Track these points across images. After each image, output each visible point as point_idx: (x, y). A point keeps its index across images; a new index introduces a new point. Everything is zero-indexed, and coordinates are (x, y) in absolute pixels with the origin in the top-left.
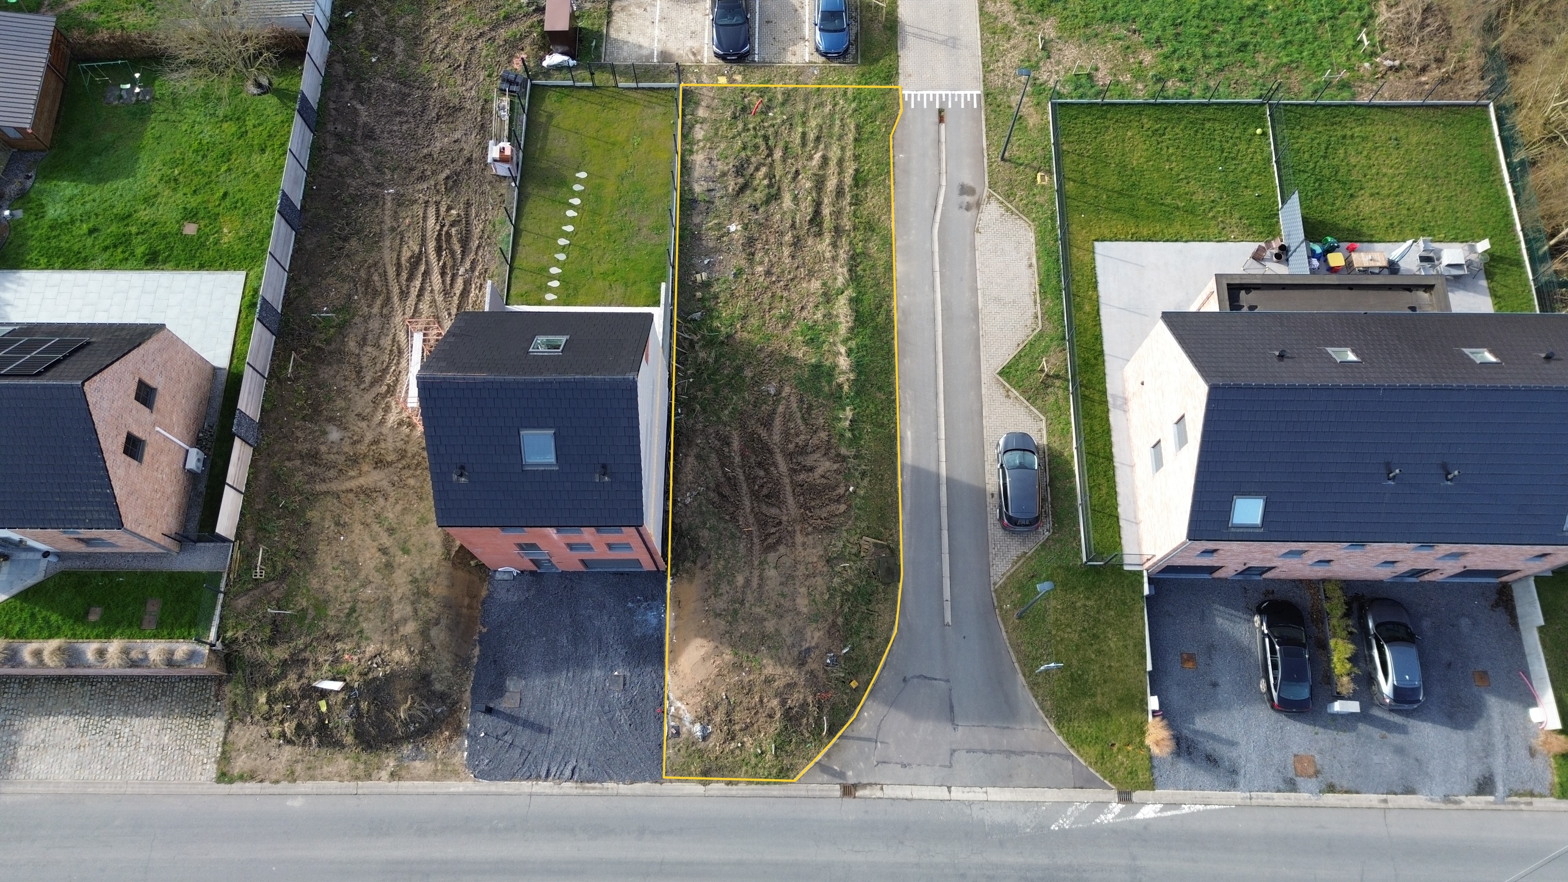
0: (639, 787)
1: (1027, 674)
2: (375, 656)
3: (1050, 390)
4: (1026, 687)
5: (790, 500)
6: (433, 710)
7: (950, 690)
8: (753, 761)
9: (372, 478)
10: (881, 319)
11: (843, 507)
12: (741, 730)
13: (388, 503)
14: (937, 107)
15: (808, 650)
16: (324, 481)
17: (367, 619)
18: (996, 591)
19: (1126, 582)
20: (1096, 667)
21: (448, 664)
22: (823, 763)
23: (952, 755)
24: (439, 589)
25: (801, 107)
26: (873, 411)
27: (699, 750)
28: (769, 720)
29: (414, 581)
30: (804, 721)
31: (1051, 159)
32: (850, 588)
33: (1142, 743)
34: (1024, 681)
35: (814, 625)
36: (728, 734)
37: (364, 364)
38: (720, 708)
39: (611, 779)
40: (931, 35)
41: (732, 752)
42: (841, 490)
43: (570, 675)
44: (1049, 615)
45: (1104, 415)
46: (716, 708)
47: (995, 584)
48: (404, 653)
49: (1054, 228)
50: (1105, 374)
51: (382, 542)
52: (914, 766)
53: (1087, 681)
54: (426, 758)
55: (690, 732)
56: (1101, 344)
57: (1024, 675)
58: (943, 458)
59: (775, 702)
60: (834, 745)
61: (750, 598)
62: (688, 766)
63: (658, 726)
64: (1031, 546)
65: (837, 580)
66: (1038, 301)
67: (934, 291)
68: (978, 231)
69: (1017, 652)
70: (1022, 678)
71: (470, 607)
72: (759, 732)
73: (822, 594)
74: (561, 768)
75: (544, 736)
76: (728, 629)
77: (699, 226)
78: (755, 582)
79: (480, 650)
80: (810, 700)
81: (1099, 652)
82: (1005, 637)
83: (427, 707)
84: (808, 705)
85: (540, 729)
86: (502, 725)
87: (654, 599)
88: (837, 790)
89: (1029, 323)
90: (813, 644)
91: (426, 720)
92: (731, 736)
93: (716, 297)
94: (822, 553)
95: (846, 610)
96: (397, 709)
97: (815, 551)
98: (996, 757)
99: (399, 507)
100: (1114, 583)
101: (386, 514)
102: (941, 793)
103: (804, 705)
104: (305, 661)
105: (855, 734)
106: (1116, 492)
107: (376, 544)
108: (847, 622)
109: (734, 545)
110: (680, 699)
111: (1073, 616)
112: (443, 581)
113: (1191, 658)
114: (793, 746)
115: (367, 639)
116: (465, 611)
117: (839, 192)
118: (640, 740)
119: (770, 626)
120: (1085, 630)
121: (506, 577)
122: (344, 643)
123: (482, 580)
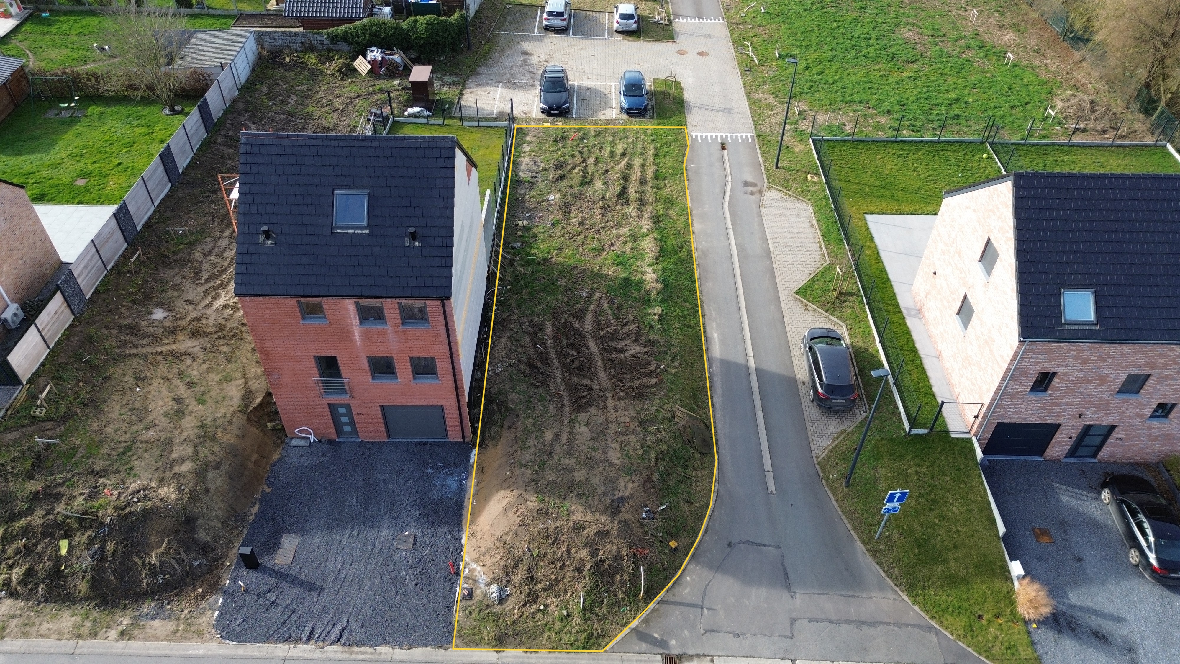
0: (418, 653)
1: (867, 541)
2: (139, 491)
3: (845, 304)
4: (868, 555)
5: (602, 374)
6: (190, 561)
7: (782, 556)
8: (557, 626)
9: (186, 344)
10: (683, 254)
11: (654, 381)
12: (544, 590)
13: (195, 363)
14: (720, 141)
15: (622, 499)
16: (136, 346)
17: (140, 458)
18: (819, 463)
19: (957, 448)
20: (942, 532)
21: (220, 513)
22: (640, 629)
23: (792, 624)
24: (228, 437)
25: (610, 139)
27: (494, 614)
28: (577, 575)
29: (202, 427)
30: (618, 577)
31: (817, 167)
32: (665, 447)
33: (1014, 613)
34: (864, 549)
35: (628, 478)
36: (529, 595)
37: (204, 268)
38: (521, 566)
39: (386, 643)
40: (711, 107)
41: (533, 615)
42: (653, 368)
43: (355, 533)
44: (880, 483)
45: (901, 321)
46: (517, 565)
47: (817, 457)
48: (172, 490)
49: (827, 204)
50: (895, 294)
51: (178, 393)
52: (749, 636)
53: (934, 546)
54: (169, 618)
55: (485, 594)
56: (886, 274)
57: (863, 542)
58: (750, 354)
59: (584, 553)
60: (654, 610)
61: (558, 450)
62: (480, 631)
63: (448, 588)
64: (850, 424)
65: (650, 439)
66: (823, 245)
67: (729, 240)
68: (762, 206)
69: (851, 519)
70: (862, 546)
71: (257, 463)
72: (566, 592)
73: (635, 450)
74: (328, 629)
75: (314, 594)
76: (534, 477)
77: (523, 195)
78: (564, 437)
79: (259, 509)
80: (624, 553)
81: (942, 517)
82: (836, 506)
83: (183, 556)
84: (622, 559)
85: (311, 587)
86: (267, 582)
87: (456, 466)
88: (658, 661)
89: (817, 260)
90: (627, 494)
91: (179, 571)
92: (533, 598)
93: (535, 236)
94: (634, 415)
95: (662, 468)
96: (148, 554)
97: (626, 413)
98: (844, 628)
99: (205, 366)
100: (943, 450)
101: (190, 371)
103: (618, 557)
104: (58, 497)
105: (677, 599)
106: (927, 376)
107: (172, 394)
108: (662, 480)
109: (543, 406)
110: (477, 561)
111: (906, 482)
112: (234, 430)
113: (1044, 532)
114: (605, 608)
115: (135, 476)
116: (251, 465)
117: (643, 181)
118: (425, 601)
119: (580, 475)
120: (921, 496)
121: (302, 443)
122: (108, 479)
123: (276, 445)
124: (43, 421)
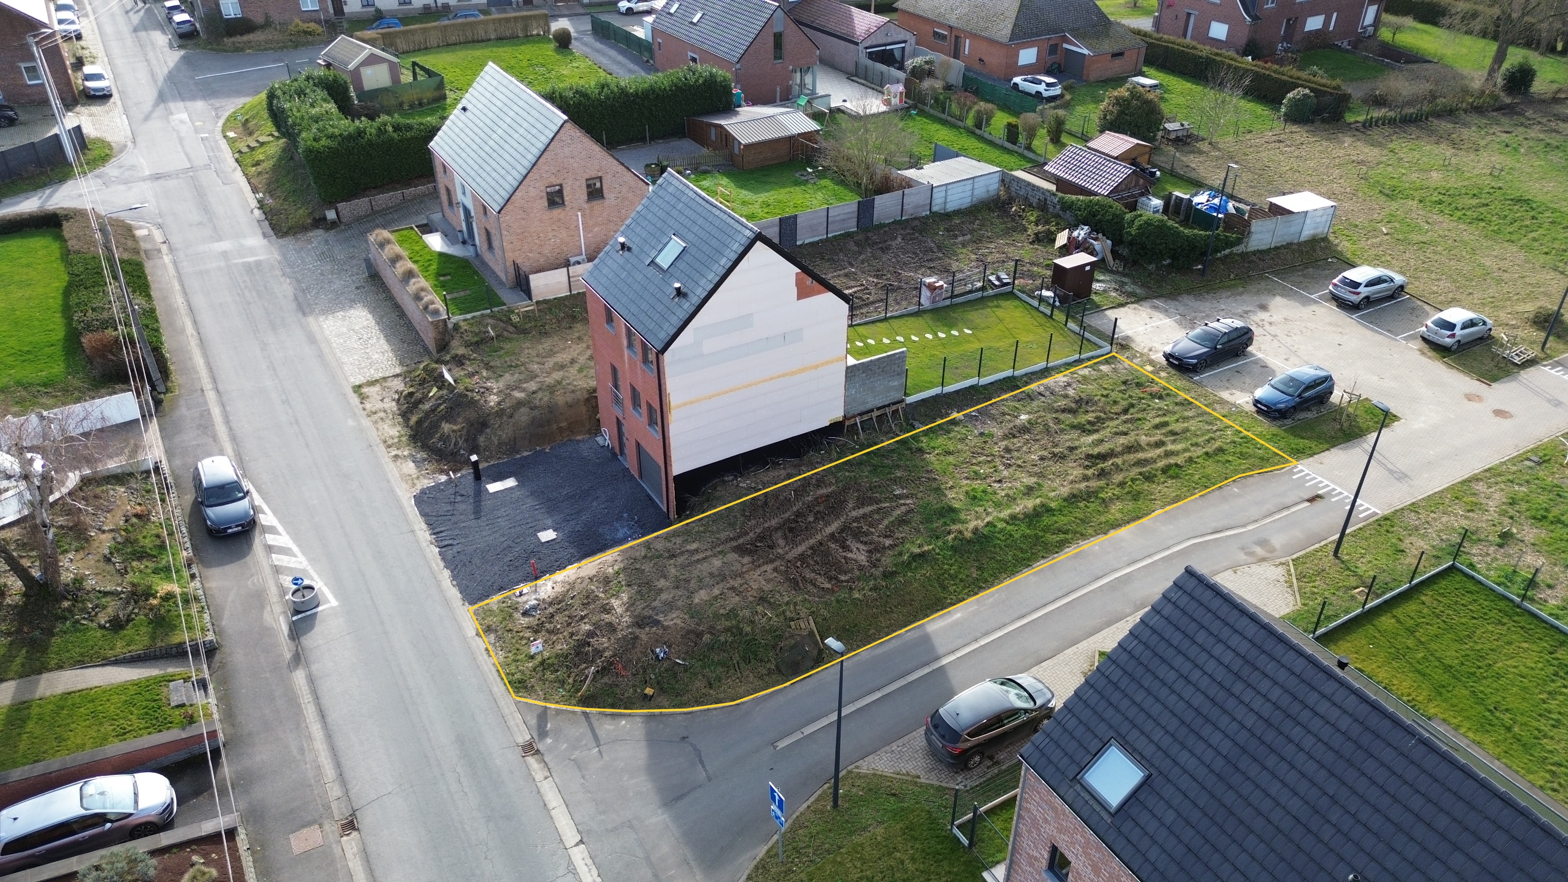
0: (453, 592)
1: (772, 853)
2: (485, 388)
4: (755, 862)
5: (801, 547)
7: (700, 786)
11: (827, 586)
12: (547, 630)
14: (1319, 492)
15: (657, 623)
17: (512, 374)
18: (850, 772)
22: (548, 712)
23: (624, 825)
24: (560, 399)
25: (1188, 414)
26: (952, 572)
27: (510, 615)
28: (568, 637)
29: (559, 382)
31: (1392, 590)
32: (748, 630)
34: (761, 855)
35: (686, 616)
36: (538, 625)
39: (452, 571)
42: (845, 578)
43: (537, 507)
44: (860, 835)
46: (560, 602)
47: (857, 767)
48: (497, 400)
51: (580, 358)
52: (589, 795)
55: (526, 602)
57: (768, 851)
59: (587, 628)
60: (574, 712)
62: (491, 616)
63: (519, 580)
64: (931, 778)
65: (747, 613)
68: (1234, 570)
69: (791, 829)
70: (763, 852)
71: (561, 430)
73: (723, 607)
74: (448, 538)
75: (472, 517)
78: (698, 556)
79: (528, 455)
80: (607, 654)
82: (801, 809)
83: (461, 442)
84: (601, 657)
85: (476, 513)
86: (469, 493)
87: (642, 526)
88: (523, 737)
90: (666, 623)
91: (450, 448)
92: (537, 628)
93: (948, 431)
94: (767, 589)
95: (722, 639)
96: (450, 424)
97: (764, 583)
98: (646, 872)
100: (957, 874)
102: (570, 836)
103: (599, 653)
105: (595, 723)
108: (711, 647)
109: (725, 529)
110: (555, 582)
112: (569, 398)
114: (553, 676)
115: (497, 380)
116: (555, 426)
117: (1142, 463)
118: (500, 572)
119: (663, 584)
121: (601, 442)
122: (487, 372)
123: (589, 432)
124: (512, 325)
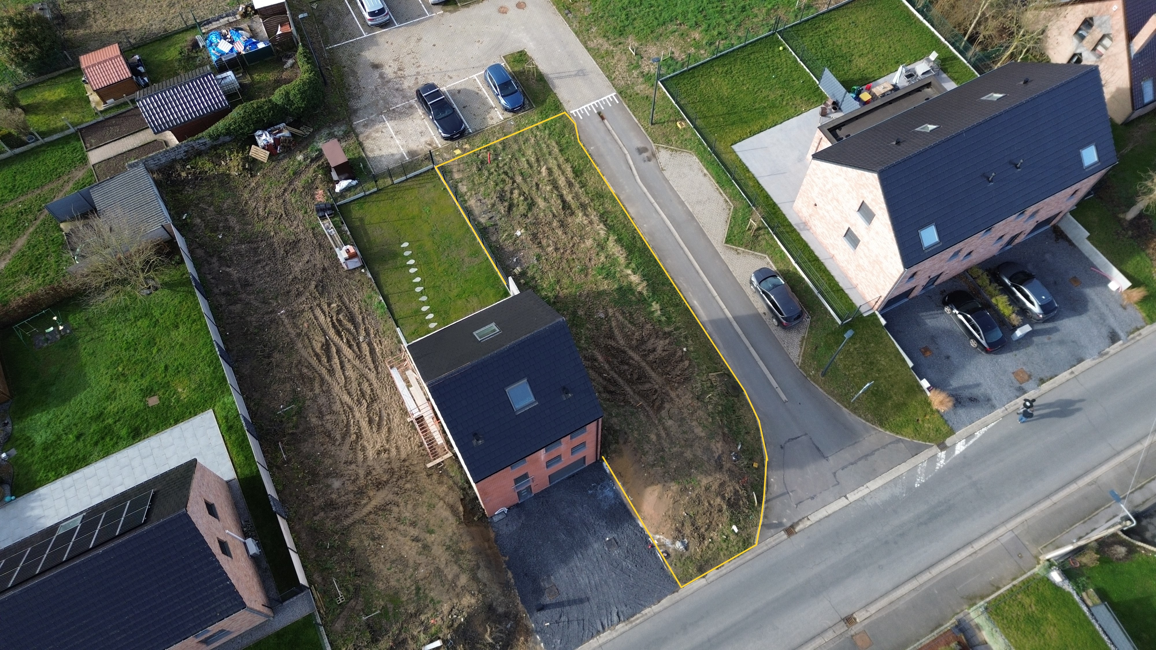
0: (665, 602)
1: (848, 406)
2: (452, 610)
3: (760, 238)
4: (852, 414)
5: (653, 374)
6: (506, 627)
7: (811, 439)
8: (724, 546)
9: (379, 498)
10: (639, 244)
11: (687, 363)
12: (706, 530)
13: (401, 508)
14: (596, 112)
15: (719, 457)
16: (347, 516)
17: (431, 590)
18: (800, 367)
19: (870, 323)
20: (882, 380)
21: (498, 591)
22: (765, 523)
23: (835, 476)
24: (467, 544)
25: (515, 147)
26: (668, 298)
27: (688, 558)
28: (720, 514)
29: (448, 548)
30: (741, 502)
31: (679, 112)
32: (720, 408)
33: (932, 410)
34: (848, 411)
35: (714, 441)
36: (699, 538)
37: (330, 429)
38: (685, 524)
39: (645, 607)
40: (567, 74)
41: (708, 547)
42: (679, 353)
43: (580, 556)
44: (839, 365)
45: (798, 237)
46: (683, 525)
47: (797, 364)
48: (469, 598)
49: (705, 149)
50: (784, 215)
51: (412, 534)
52: (818, 495)
53: (882, 391)
55: (675, 550)
56: (772, 200)
57: (846, 407)
58: (724, 307)
59: (719, 500)
60: (766, 508)
61: (666, 445)
62: (687, 571)
63: (654, 558)
64: (804, 332)
65: (710, 407)
66: (722, 192)
67: (660, 215)
68: (663, 170)
69: (833, 396)
70: (846, 409)
71: (490, 548)
72: (718, 525)
73: (707, 420)
74: (610, 618)
75: (586, 604)
76: (664, 471)
77: (497, 241)
78: (663, 434)
79: (512, 573)
80: (738, 488)
81: (879, 371)
82: (822, 391)
83: (500, 627)
84: (738, 491)
85: (581, 601)
86: (555, 613)
87: (602, 480)
88: (783, 535)
89: (724, 206)
90: (720, 452)
91: (504, 637)
92: (702, 538)
93: (533, 278)
94: (691, 395)
95: (726, 422)
96: (483, 639)
97: (687, 397)
98: (860, 463)
99: (410, 506)
100: (863, 327)
101: (403, 516)
102: (842, 503)
103: (736, 492)
104: (404, 641)
105: (774, 495)
106: (832, 276)
107: (408, 538)
108: (730, 430)
109: (637, 418)
110: (657, 533)
111: (852, 358)
112: (466, 538)
113: (926, 349)
114: (742, 523)
115: (439, 602)
117: (570, 185)
118: (648, 573)
119: (688, 455)
120: (863, 363)
121: (501, 517)
122: (425, 614)
123: (488, 528)
124: (348, 603)
